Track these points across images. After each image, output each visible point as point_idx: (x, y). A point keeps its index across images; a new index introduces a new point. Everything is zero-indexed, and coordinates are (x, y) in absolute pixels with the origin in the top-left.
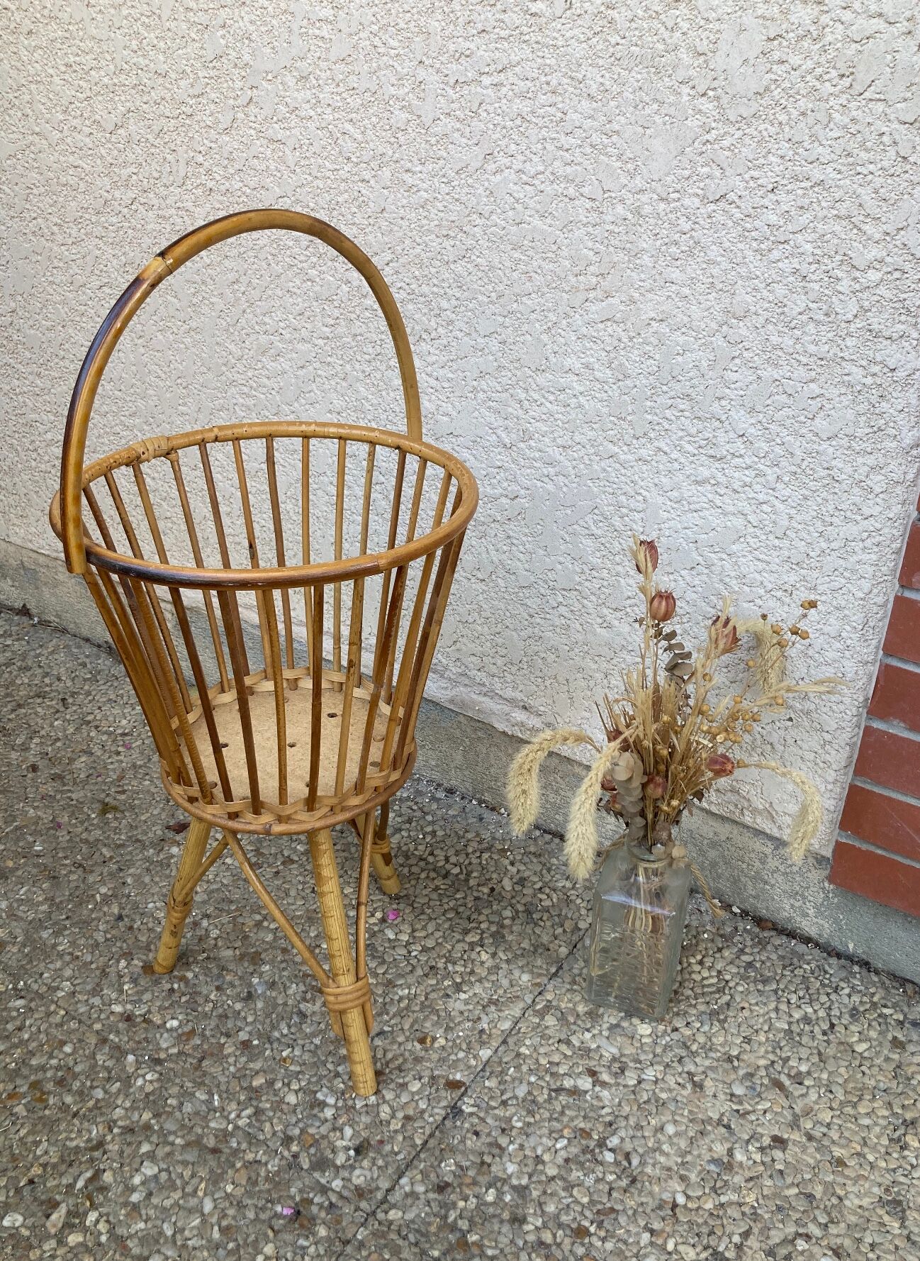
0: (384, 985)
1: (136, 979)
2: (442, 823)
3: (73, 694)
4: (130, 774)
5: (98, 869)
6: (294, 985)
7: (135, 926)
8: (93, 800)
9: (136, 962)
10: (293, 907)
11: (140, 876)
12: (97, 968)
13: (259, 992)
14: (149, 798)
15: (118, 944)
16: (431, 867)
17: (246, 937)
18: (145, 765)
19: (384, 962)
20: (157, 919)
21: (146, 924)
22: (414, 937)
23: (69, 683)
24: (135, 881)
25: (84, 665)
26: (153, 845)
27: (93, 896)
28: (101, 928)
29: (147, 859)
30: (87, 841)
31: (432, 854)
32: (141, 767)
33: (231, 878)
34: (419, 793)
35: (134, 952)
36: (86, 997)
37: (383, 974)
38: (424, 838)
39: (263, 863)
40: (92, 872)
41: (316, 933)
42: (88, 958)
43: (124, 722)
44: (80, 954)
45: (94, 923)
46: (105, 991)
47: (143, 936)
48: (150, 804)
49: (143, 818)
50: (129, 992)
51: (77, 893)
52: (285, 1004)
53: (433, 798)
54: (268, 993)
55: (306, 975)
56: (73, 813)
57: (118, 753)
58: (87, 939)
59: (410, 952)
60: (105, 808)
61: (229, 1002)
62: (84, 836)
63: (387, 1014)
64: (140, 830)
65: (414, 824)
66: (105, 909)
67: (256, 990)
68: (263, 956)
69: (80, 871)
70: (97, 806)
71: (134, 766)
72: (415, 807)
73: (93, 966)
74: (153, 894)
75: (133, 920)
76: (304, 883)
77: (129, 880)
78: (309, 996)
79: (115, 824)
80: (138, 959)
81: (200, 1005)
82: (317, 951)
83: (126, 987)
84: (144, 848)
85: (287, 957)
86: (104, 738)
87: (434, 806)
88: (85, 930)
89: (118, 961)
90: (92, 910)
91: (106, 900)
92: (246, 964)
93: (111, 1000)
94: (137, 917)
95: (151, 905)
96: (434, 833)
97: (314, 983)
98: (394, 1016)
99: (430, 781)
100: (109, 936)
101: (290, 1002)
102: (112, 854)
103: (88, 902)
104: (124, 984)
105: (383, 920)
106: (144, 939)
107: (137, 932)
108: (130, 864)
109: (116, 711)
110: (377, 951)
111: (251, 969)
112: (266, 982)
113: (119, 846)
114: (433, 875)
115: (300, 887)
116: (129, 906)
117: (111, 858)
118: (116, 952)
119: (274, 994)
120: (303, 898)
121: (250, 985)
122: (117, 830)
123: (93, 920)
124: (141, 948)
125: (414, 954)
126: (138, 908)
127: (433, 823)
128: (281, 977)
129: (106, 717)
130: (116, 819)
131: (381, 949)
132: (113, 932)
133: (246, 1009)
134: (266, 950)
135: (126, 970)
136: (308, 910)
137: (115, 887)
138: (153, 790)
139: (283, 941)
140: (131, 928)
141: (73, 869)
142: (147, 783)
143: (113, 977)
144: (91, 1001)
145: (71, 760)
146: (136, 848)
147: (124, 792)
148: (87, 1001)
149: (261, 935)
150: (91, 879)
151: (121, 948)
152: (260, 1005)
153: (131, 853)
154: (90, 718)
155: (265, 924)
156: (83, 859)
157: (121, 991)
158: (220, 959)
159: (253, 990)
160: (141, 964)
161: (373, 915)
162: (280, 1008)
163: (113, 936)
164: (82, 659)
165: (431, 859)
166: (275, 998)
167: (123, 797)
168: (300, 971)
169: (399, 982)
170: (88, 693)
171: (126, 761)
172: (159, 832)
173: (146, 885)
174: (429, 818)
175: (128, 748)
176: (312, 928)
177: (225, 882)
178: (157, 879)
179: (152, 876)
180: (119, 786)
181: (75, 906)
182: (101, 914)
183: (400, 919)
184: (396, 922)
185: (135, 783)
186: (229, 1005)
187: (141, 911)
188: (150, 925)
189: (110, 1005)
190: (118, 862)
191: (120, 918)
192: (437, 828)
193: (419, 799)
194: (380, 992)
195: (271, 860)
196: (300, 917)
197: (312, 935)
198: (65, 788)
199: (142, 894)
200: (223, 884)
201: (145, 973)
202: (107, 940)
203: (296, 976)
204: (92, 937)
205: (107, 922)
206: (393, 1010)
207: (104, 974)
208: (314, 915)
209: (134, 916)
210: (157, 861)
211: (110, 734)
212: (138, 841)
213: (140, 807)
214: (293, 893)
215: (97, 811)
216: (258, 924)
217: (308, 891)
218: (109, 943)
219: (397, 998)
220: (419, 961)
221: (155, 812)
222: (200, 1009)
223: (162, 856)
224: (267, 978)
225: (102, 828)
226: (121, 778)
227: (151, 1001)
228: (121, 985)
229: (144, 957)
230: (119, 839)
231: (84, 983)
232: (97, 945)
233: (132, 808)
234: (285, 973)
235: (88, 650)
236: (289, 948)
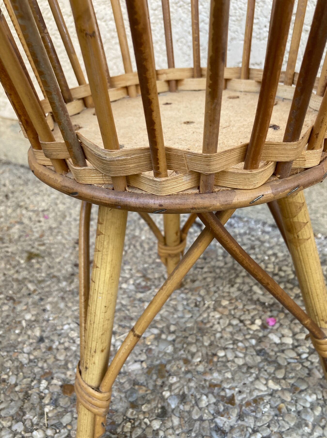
0: (290, 391)
1: (56, 400)
2: (278, 247)
3: (13, 192)
4: (47, 233)
5: (25, 300)
6: (204, 397)
7: (54, 346)
8: (23, 251)
9: (55, 381)
10: (183, 320)
11: (57, 303)
12: (20, 391)
13: (173, 406)
14: (61, 247)
15: (40, 365)
16: (285, 280)
17: (149, 350)
18: (58, 227)
19: (279, 367)
20: (72, 339)
21: (63, 343)
22: (297, 340)
23: (11, 187)
24: (53, 308)
25: (20, 178)
26: (66, 279)
27: (20, 322)
28: (25, 350)
29: (62, 290)
30: (17, 280)
31: (280, 270)
32: (55, 228)
33: (128, 299)
34: (251, 229)
35: (54, 371)
36: (9, 424)
37: (284, 378)
38: (269, 259)
39: (151, 285)
40: (20, 302)
41: (209, 342)
42: (13, 380)
43: (43, 204)
44: (5, 377)
45: (20, 346)
46: (27, 416)
47: (61, 354)
48: (63, 251)
49: (57, 260)
50: (50, 415)
51: (8, 321)
52: (201, 419)
53: (263, 232)
54: (181, 407)
55: (212, 386)
56: (8, 261)
57: (39, 221)
58: (13, 361)
59: (299, 355)
60: (31, 256)
61: (146, 420)
62: (16, 276)
63: (307, 425)
64: (55, 269)
65: (257, 250)
66: (29, 332)
67: (169, 405)
68: (168, 367)
69: (10, 303)
70: (25, 255)
71: (51, 228)
72: (253, 239)
73: (17, 389)
74: (67, 317)
75: (52, 341)
76: (187, 299)
77: (48, 307)
78: (222, 408)
79: (37, 266)
80: (58, 378)
81: (119, 425)
82: (215, 359)
83: (47, 409)
84: (59, 281)
85: (190, 368)
86: (31, 214)
87: (267, 237)
88: (11, 354)
89: (39, 382)
90: (19, 335)
91: (31, 325)
92: (155, 377)
93: (32, 425)
94: (55, 338)
95: (66, 327)
96: (275, 255)
97: (223, 394)
98: (314, 426)
99: (257, 221)
100: (32, 357)
101: (205, 417)
102: (35, 287)
103: (16, 328)
104: (45, 405)
105: (264, 327)
106: (61, 358)
107: (55, 351)
108: (49, 294)
109: (39, 198)
110: (270, 356)
111: (159, 382)
112: (177, 395)
113: (40, 282)
114: (289, 286)
115: (185, 303)
116: (48, 329)
117: (35, 291)
118: (38, 372)
119: (187, 408)
120: (189, 311)
121: (163, 399)
122: (38, 270)
123: (19, 343)
124: (59, 367)
125: (304, 356)
126: (56, 330)
127: (271, 248)
128: (189, 389)
129: (32, 202)
130: (38, 262)
131: (272, 354)
132: (36, 353)
133: (163, 428)
134: (169, 362)
135: (47, 391)
136: (196, 322)
137: (38, 314)
138: (64, 241)
139: (182, 352)
140: (50, 349)
141: (6, 301)
142: (59, 238)
143: (35, 398)
144: (14, 428)
145: (9, 228)
146: (53, 282)
147: (44, 244)
148: (10, 427)
149: (162, 347)
150: (19, 308)
151: (42, 368)
152: (176, 421)
153: (49, 286)
154: (22, 204)
155: (163, 336)
156: (14, 293)
157: (42, 415)
158: (130, 374)
159: (165, 404)
160: (60, 383)
161: (253, 323)
162: (197, 424)
163: (36, 358)
164: (19, 174)
165: (282, 274)
166: (189, 412)
167: (42, 248)
168: (205, 380)
169: (303, 387)
170: (22, 191)
171: (45, 225)
172: (70, 269)
173: (61, 310)
174: (267, 245)
175: (46, 217)
176: (205, 338)
177: (124, 302)
178: (70, 305)
179: (66, 302)
180: (41, 241)
181: (5, 332)
182: (26, 337)
183: (277, 325)
184: (275, 327)
185: (51, 238)
186: (146, 424)
187: (59, 332)
188: (67, 344)
189: (32, 432)
190: (39, 293)
191: (41, 340)
192: (276, 251)
193: (253, 233)
194: (289, 399)
195: (156, 282)
196: (191, 329)
197: (206, 344)
198: (4, 245)
199: (59, 318)
200: (123, 305)
201: (64, 392)
202: (30, 361)
203: (203, 387)
204: (17, 359)
205: (31, 344)
206: (310, 420)
207: (27, 396)
208: (203, 326)
209: (52, 338)
210: (70, 291)
211: (34, 211)
212: (54, 277)
213: (55, 253)
214: (180, 308)
215: (25, 258)
216: (158, 338)
217: (193, 305)
218: (31, 364)
219: (308, 405)
220: (312, 363)
221: (67, 256)
222: (119, 430)
223: (73, 286)
224: (177, 391)
225: (27, 270)
226: (42, 236)
227: (70, 424)
228: (42, 407)
229: (63, 376)
230: (41, 276)
231: (7, 408)
232: (22, 366)
233: (50, 254)
234: (192, 384)
235: (22, 170)
236: (190, 358)
